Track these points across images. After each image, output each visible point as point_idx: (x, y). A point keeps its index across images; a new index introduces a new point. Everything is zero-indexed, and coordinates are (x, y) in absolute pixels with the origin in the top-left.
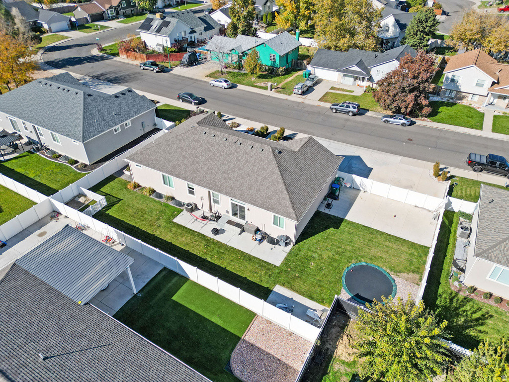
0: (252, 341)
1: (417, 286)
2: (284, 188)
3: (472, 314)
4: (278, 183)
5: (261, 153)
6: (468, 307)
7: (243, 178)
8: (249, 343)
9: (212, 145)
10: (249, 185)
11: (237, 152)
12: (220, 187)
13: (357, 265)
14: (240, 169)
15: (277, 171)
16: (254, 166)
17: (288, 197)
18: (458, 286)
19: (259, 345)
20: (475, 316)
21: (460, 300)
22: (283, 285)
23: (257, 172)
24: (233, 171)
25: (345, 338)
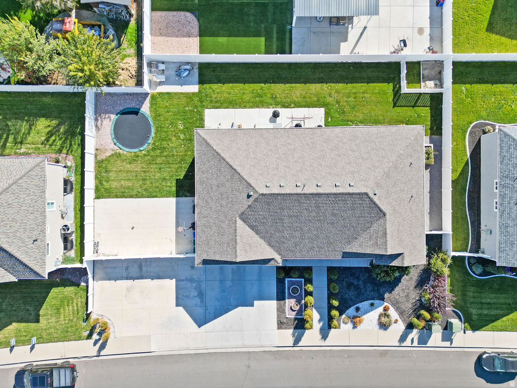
0: (191, 39)
1: (98, 148)
2: (222, 155)
3: (56, 139)
4: (231, 158)
5: (266, 182)
6: (59, 143)
7: (271, 150)
8: (192, 37)
9: (330, 174)
10: (260, 146)
11: (294, 175)
12: (289, 134)
13: (147, 144)
14: (279, 158)
15: (239, 169)
16: (266, 166)
17: (215, 148)
18: (67, 161)
19: (186, 39)
20: (53, 138)
21: (65, 148)
22: (193, 94)
23: (259, 161)
24: (286, 154)
25: (134, 73)
